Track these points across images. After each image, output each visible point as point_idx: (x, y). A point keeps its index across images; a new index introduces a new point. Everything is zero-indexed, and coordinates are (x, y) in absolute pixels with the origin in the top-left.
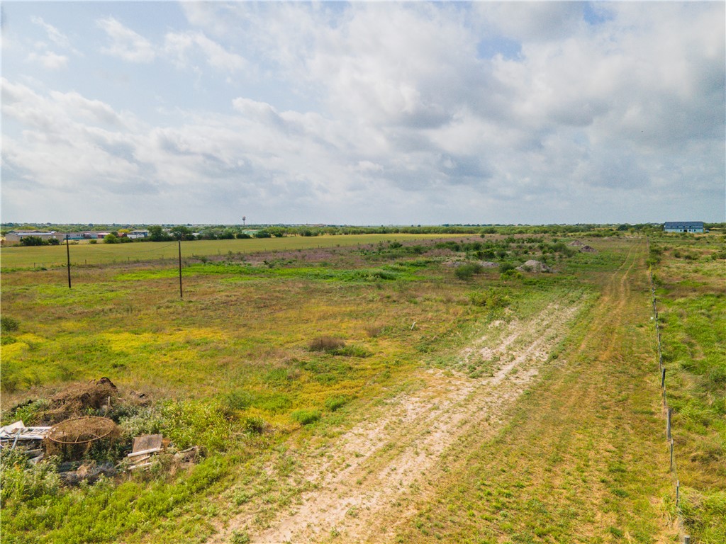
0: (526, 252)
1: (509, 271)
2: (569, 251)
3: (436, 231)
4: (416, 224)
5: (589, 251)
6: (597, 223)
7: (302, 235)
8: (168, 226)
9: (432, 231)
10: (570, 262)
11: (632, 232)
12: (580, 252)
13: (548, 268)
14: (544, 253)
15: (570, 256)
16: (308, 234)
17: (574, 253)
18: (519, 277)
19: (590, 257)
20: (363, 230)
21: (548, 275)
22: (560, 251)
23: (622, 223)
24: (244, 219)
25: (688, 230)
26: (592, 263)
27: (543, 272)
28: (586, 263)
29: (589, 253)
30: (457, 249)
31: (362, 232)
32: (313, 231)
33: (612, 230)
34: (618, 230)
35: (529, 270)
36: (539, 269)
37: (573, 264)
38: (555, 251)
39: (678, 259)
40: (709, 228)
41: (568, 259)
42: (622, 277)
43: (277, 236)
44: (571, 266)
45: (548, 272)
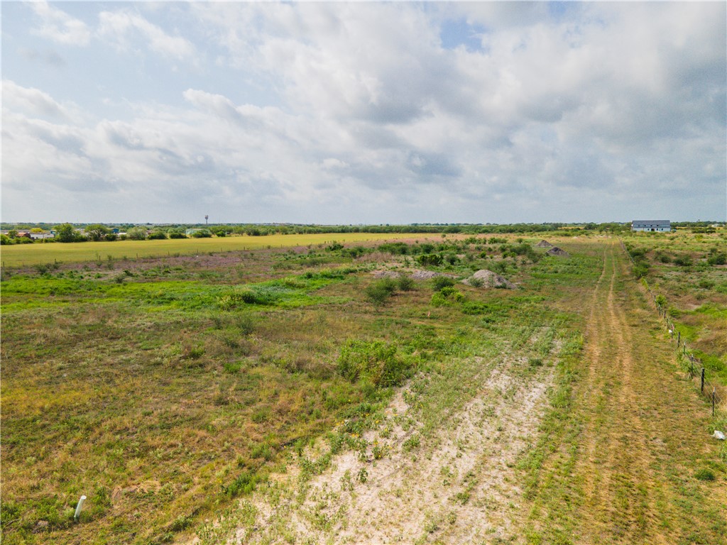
0: (483, 256)
1: (446, 288)
2: (534, 254)
3: (398, 230)
4: (384, 223)
5: (558, 254)
6: (564, 222)
7: (249, 234)
8: (82, 226)
9: (394, 229)
10: (535, 269)
11: (601, 231)
12: (547, 255)
13: (505, 281)
14: (505, 256)
15: (535, 262)
16: (256, 234)
17: (540, 256)
18: (459, 298)
19: (560, 263)
20: (319, 229)
21: (505, 291)
22: (524, 254)
23: (588, 222)
24: (207, 218)
25: (655, 229)
26: (564, 272)
27: (497, 287)
28: (556, 272)
29: (558, 256)
30: (404, 251)
31: (318, 232)
32: (262, 230)
33: (579, 229)
34: (586, 229)
35: (477, 284)
36: (492, 282)
37: (539, 273)
38: (519, 254)
39: (667, 265)
40: (674, 226)
41: (533, 266)
42: (607, 295)
43: (219, 235)
44: (536, 277)
45: (504, 287)
